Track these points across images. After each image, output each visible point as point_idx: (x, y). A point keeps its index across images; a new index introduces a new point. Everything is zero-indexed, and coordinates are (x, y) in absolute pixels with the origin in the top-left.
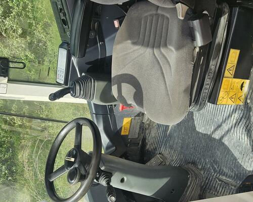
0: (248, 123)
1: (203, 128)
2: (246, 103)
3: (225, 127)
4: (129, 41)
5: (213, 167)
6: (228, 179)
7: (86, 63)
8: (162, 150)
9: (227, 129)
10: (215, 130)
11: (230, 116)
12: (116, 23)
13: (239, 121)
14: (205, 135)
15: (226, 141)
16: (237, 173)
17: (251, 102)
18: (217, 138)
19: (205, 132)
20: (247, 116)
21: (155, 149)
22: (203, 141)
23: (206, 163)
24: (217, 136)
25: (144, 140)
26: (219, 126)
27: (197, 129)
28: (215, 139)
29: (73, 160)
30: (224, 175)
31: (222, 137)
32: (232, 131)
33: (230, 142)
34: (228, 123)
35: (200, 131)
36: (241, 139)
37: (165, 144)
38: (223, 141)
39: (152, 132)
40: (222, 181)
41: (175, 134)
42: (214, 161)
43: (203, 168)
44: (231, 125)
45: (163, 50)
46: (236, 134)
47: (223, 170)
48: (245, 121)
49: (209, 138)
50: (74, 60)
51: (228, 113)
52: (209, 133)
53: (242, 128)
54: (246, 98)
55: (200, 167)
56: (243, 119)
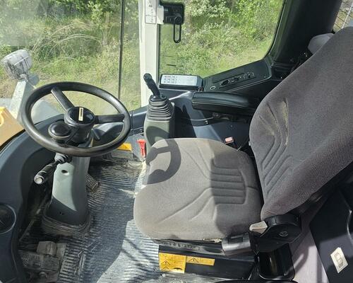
0: (143, 278)
1: (131, 229)
2: (161, 273)
3: (135, 254)
4: (213, 156)
5: (93, 245)
6: (83, 264)
7: (184, 106)
8: (103, 186)
9: (133, 256)
10: (131, 242)
11: (147, 257)
12: (229, 140)
13: (144, 268)
14: (125, 232)
15: (122, 256)
16: (91, 273)
17: (164, 278)
18: (123, 246)
19: (127, 231)
20: (149, 276)
21: (103, 178)
22: (118, 230)
23: (96, 236)
24: (125, 245)
25: (111, 164)
26: (135, 247)
27: (129, 222)
28: (121, 243)
29: (81, 118)
30: (87, 259)
31: (125, 252)
32: (132, 262)
33: (121, 261)
34: (140, 257)
35: (128, 226)
36: (125, 273)
37: (109, 188)
38: (121, 253)
39: (120, 172)
40: (80, 259)
41: (121, 198)
42: (99, 245)
43: (91, 234)
44: (139, 259)
45: (211, 200)
46: (130, 266)
47: (91, 257)
48: (144, 275)
49: (122, 236)
50: (187, 94)
51: (149, 255)
52: (127, 236)
53: (137, 273)
54: (166, 273)
55: (91, 231)
56: (145, 272)
